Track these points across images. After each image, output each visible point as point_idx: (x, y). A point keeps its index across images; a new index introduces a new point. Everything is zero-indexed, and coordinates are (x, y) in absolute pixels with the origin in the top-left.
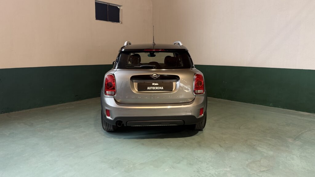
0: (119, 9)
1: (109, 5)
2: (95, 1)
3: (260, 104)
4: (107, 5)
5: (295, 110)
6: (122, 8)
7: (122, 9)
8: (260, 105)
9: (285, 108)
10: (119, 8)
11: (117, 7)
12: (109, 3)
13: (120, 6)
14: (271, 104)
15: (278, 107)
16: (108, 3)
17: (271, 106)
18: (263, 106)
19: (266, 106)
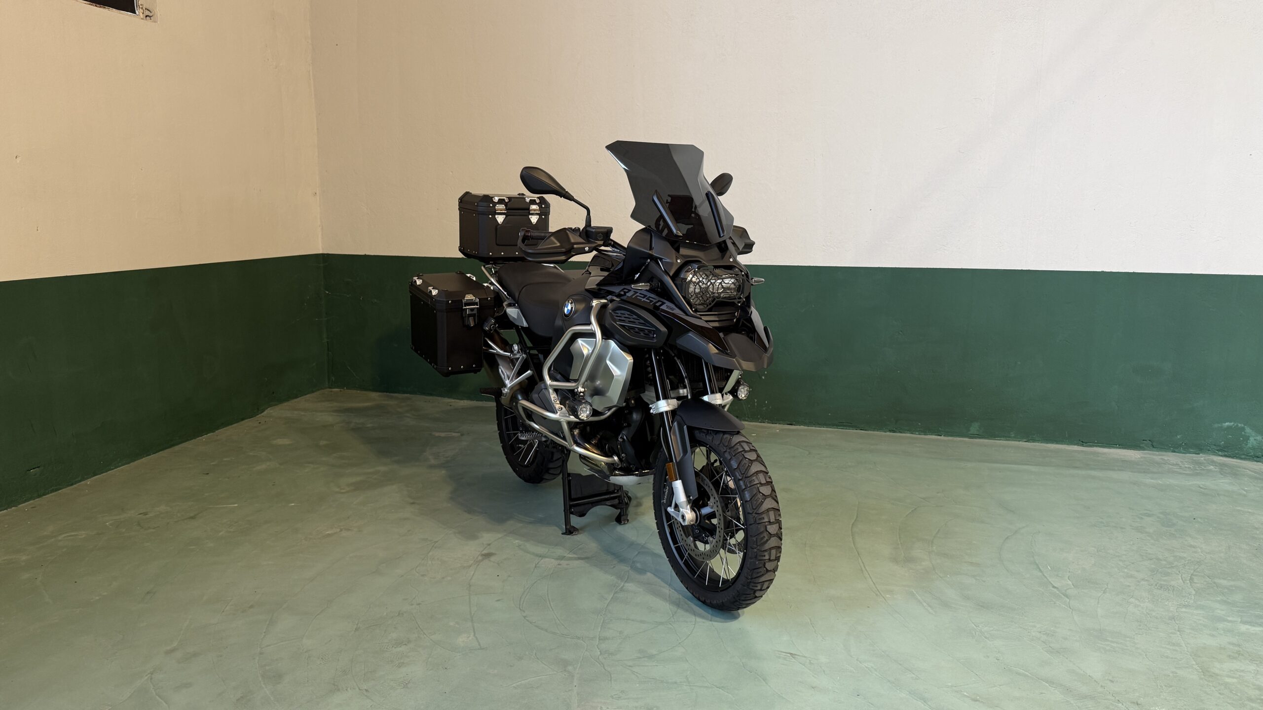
3: (926, 430)
5: (1077, 444)
8: (923, 436)
9: (1034, 441)
14: (975, 428)
15: (1007, 437)
17: (976, 433)
18: (942, 438)
19: (951, 436)
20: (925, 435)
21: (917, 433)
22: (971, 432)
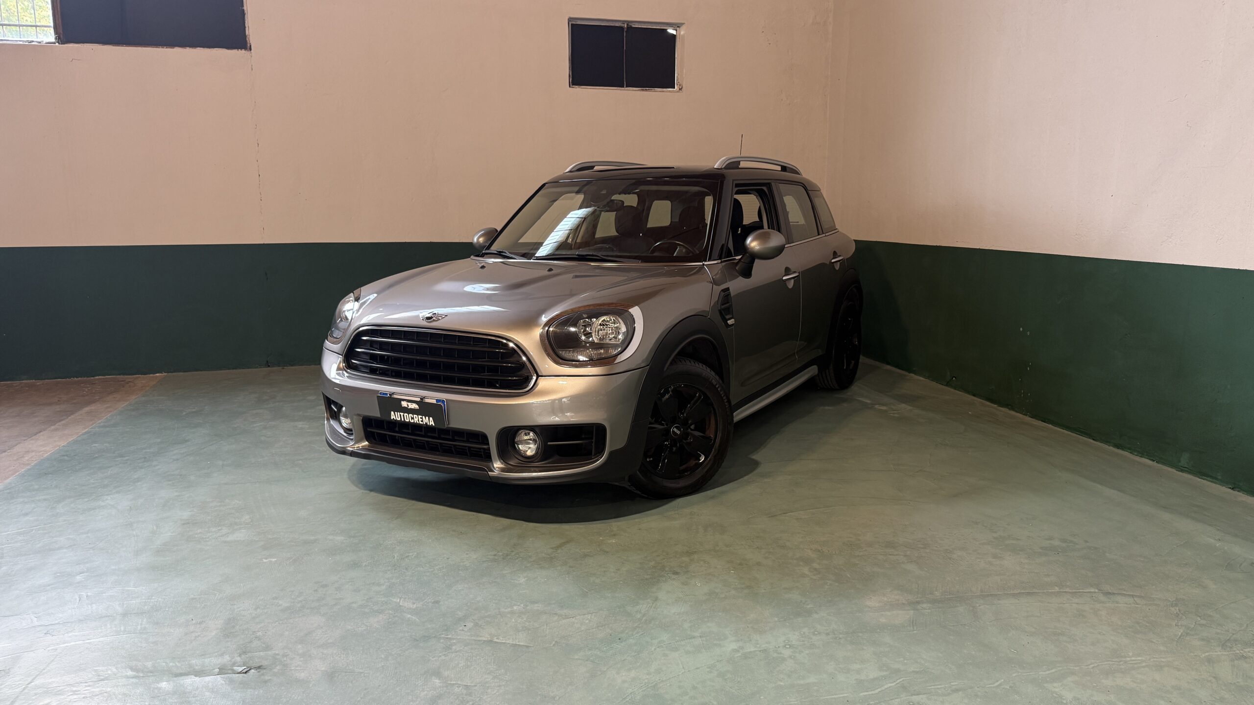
0: (674, 36)
1: (630, 28)
2: (570, 19)
3: (1144, 453)
4: (622, 28)
6: (682, 33)
7: (683, 36)
10: (674, 32)
11: (666, 30)
12: (628, 22)
13: (677, 26)
16: (624, 22)
17: (1186, 466)
18: (1155, 464)
19: (1164, 464)
20: (1141, 457)
21: (1136, 454)
22: (1180, 464)
